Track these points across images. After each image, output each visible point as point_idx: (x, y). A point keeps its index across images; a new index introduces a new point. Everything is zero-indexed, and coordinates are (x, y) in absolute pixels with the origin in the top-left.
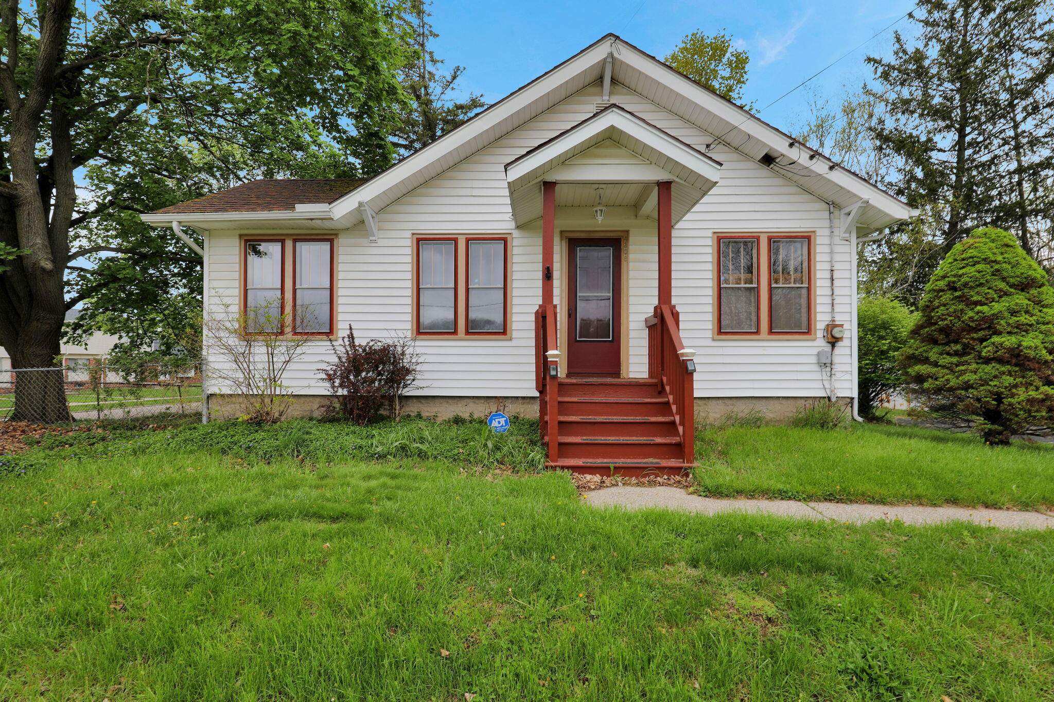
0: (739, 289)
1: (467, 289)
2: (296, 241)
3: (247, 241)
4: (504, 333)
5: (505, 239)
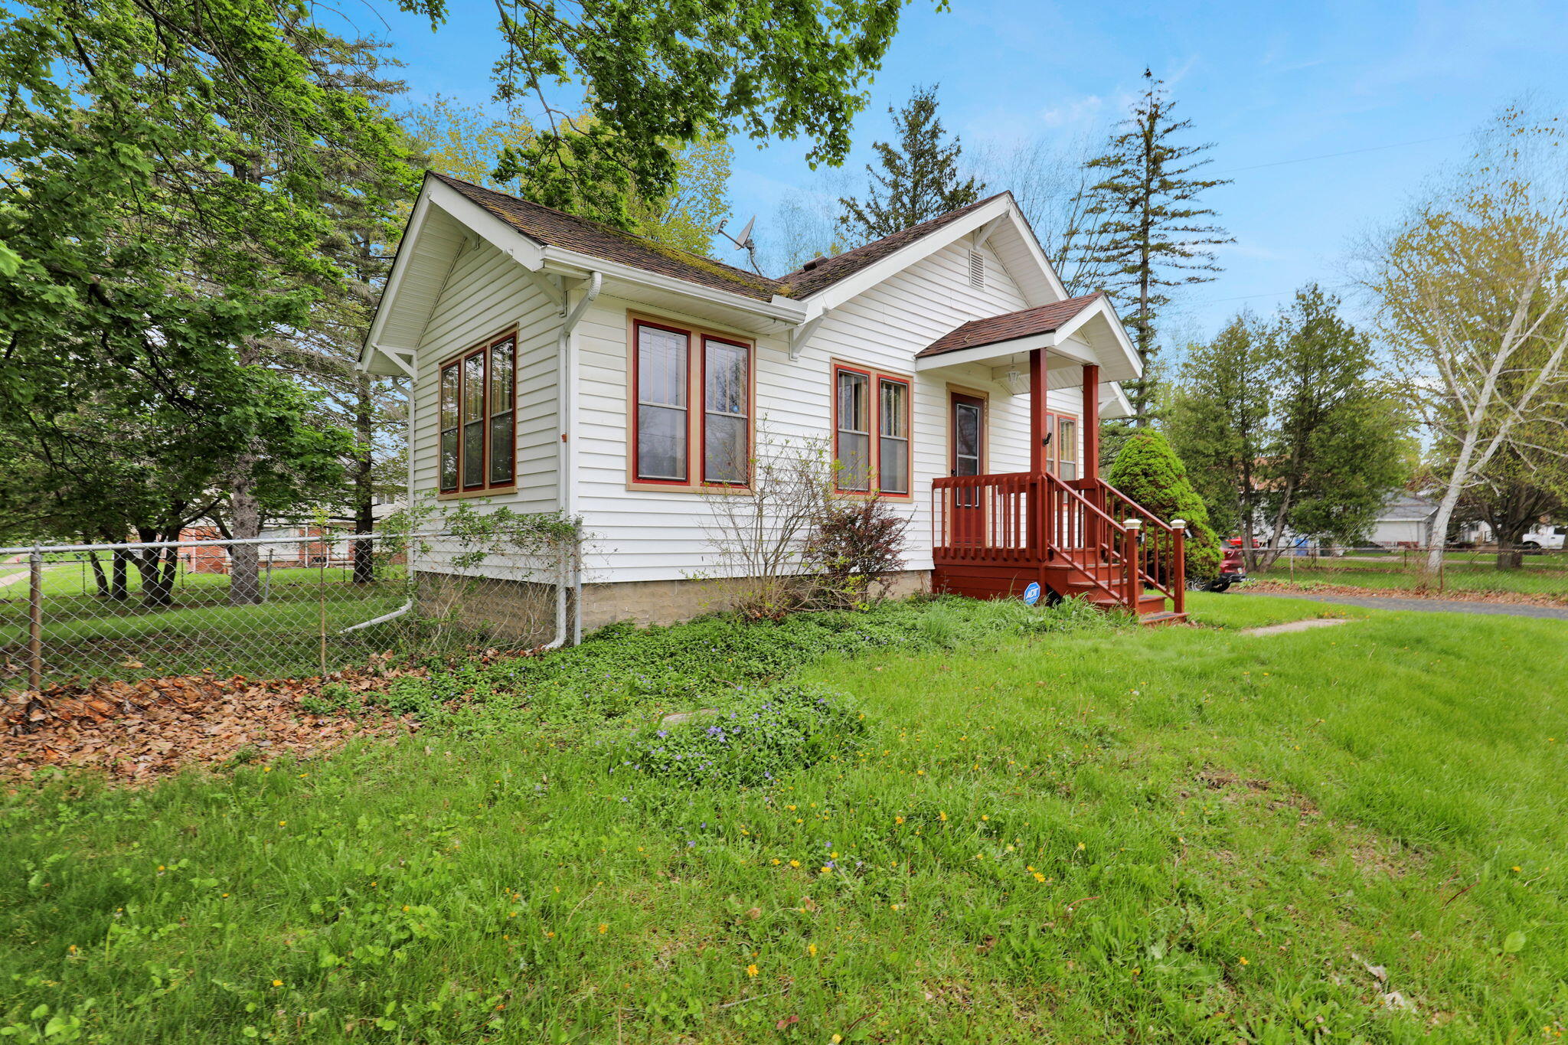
1: (879, 438)
2: (705, 338)
3: (638, 323)
4: (906, 495)
5: (907, 382)
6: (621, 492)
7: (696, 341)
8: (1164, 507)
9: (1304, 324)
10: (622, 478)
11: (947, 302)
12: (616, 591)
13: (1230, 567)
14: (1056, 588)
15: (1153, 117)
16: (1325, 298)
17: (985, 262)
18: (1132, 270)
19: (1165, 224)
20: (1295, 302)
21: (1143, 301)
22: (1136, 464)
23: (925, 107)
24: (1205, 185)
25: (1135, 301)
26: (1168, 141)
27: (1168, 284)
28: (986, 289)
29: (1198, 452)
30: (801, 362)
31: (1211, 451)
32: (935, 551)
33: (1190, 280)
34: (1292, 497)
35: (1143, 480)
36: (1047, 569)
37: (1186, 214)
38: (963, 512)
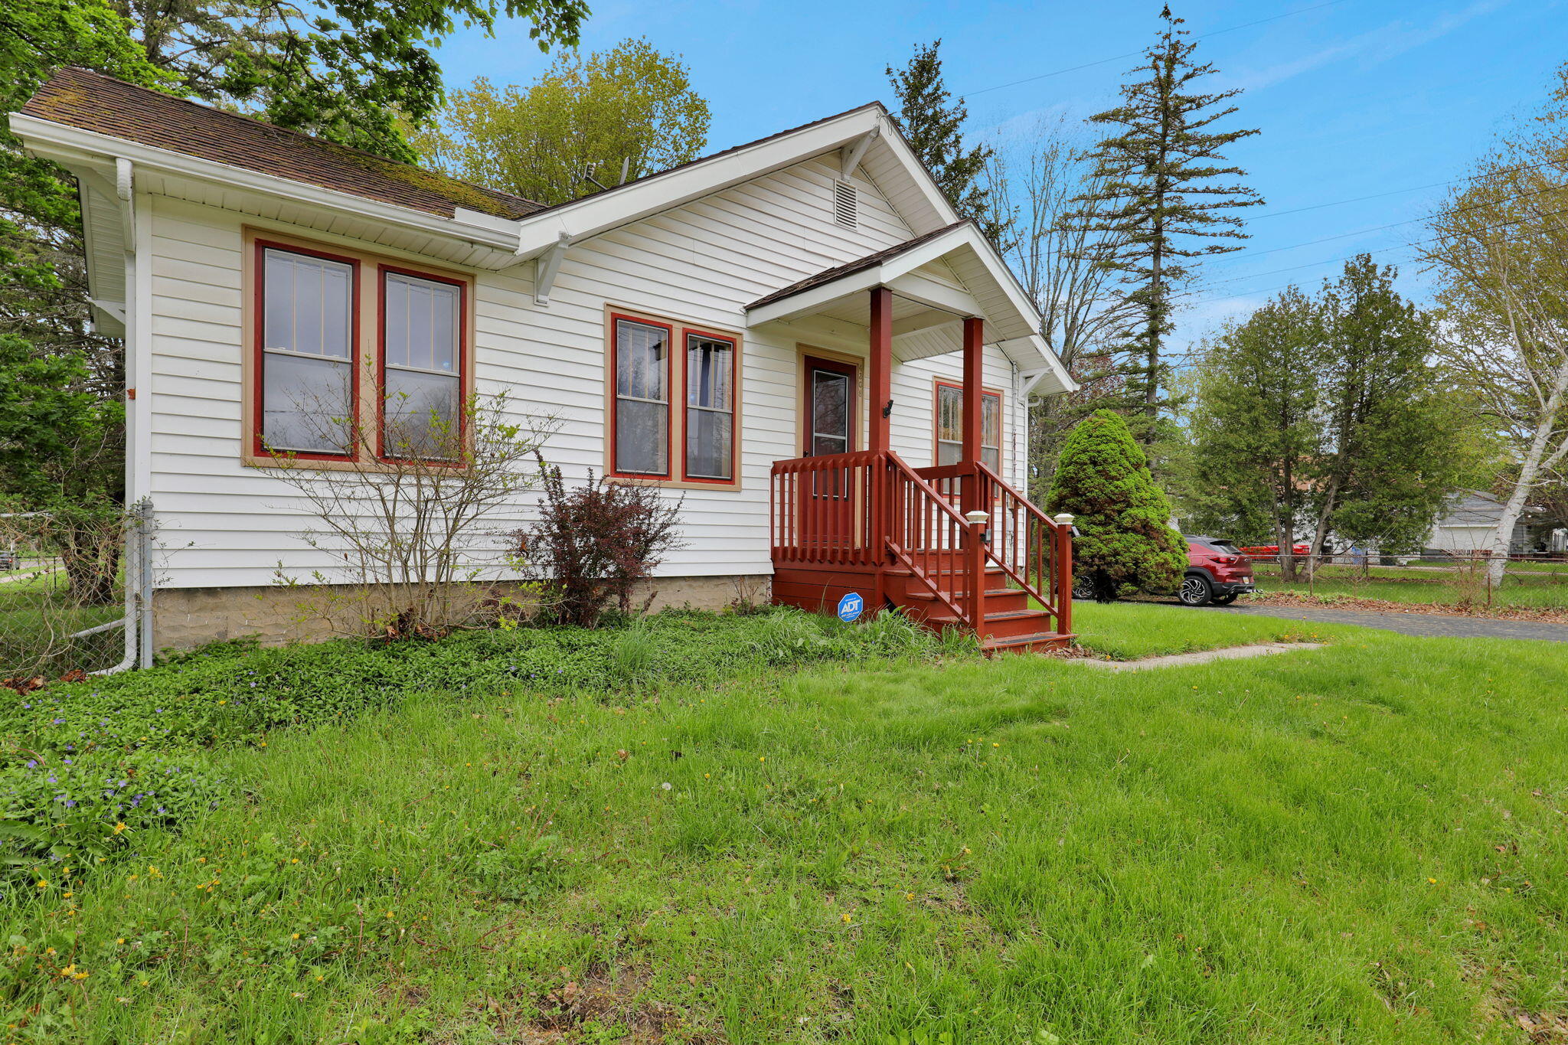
0: (953, 444)
1: (685, 409)
2: (384, 270)
3: (261, 245)
4: (731, 481)
5: (733, 341)
6: (235, 468)
7: (369, 275)
8: (1114, 502)
9: (1354, 302)
10: (235, 450)
11: (800, 243)
12: (224, 598)
13: (1233, 575)
14: (893, 600)
15: (1172, 61)
16: (1379, 272)
17: (858, 196)
18: (1144, 239)
19: (1183, 185)
20: (1343, 275)
21: (1155, 274)
22: (1084, 451)
23: (926, 68)
24: (1232, 138)
25: (1149, 273)
26: (1189, 90)
27: (1186, 254)
28: (859, 228)
29: (1227, 446)
30: (554, 308)
31: (1243, 445)
32: (774, 551)
33: (1212, 249)
34: (1336, 498)
35: (1090, 470)
36: (886, 575)
37: (1210, 172)
38: (820, 502)
